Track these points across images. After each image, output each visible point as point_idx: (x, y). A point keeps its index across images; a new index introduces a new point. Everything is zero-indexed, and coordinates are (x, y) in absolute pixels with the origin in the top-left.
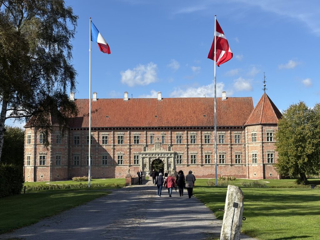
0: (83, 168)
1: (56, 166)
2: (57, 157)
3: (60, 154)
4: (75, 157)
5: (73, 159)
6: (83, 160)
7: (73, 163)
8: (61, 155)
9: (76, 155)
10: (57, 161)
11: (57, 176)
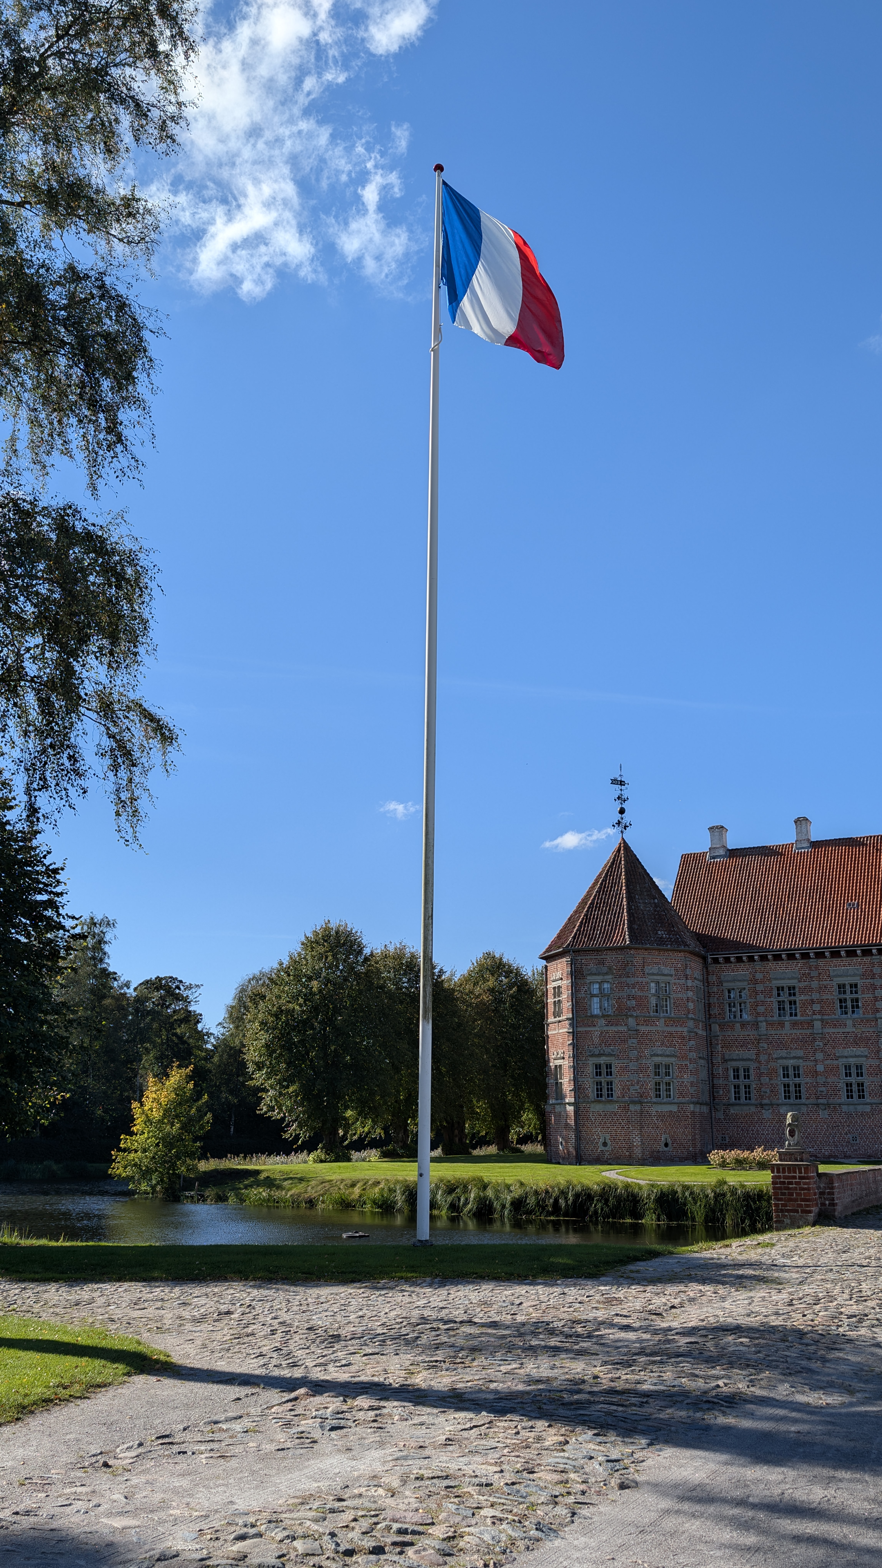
0: (767, 1114)
1: (655, 1103)
2: (657, 1066)
3: (668, 1056)
4: (736, 1070)
5: (727, 1078)
6: (765, 1079)
7: (729, 1091)
8: (672, 1060)
9: (736, 1060)
10: (658, 1084)
11: (663, 1145)
